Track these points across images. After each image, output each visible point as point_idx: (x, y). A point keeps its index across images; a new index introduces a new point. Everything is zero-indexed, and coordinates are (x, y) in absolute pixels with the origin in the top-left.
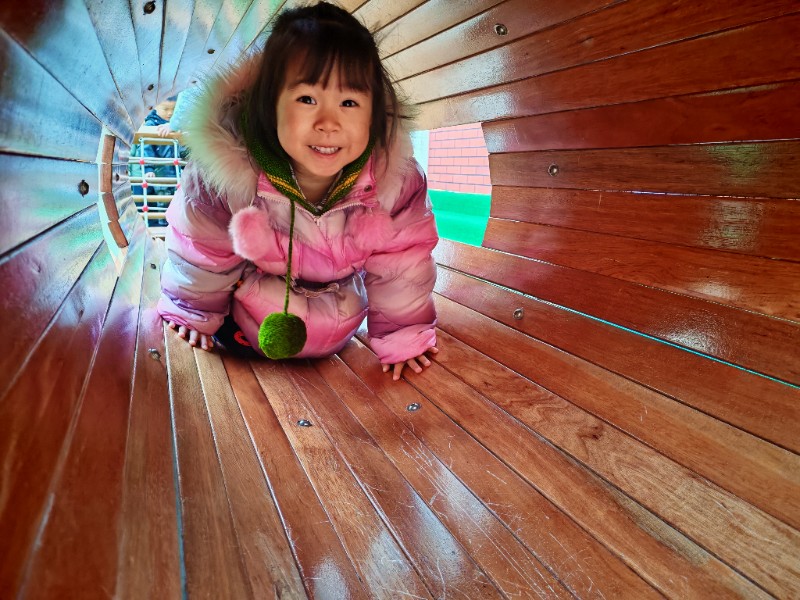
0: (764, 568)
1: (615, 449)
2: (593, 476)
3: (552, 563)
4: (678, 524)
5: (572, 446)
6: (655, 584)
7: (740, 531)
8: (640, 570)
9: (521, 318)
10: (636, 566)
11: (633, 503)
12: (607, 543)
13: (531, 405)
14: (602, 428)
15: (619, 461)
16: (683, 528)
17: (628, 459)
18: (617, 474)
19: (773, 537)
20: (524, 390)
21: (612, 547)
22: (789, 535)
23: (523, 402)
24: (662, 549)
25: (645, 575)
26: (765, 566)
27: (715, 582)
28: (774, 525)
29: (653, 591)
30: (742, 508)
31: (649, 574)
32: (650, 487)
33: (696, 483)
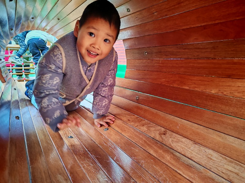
0: (220, 170)
1: (171, 137)
2: (165, 146)
3: (155, 175)
4: (192, 159)
5: (158, 137)
6: (188, 178)
7: (211, 159)
8: (182, 174)
9: (138, 99)
10: (181, 173)
11: (178, 153)
12: (171, 167)
13: (143, 126)
14: (166, 131)
15: (172, 141)
16: (194, 160)
17: (175, 140)
18: (172, 145)
19: (221, 160)
20: (141, 121)
21: (173, 168)
22: (226, 159)
23: (141, 125)
24: (189, 167)
25: (184, 176)
26: (220, 169)
27: (205, 175)
28: (221, 156)
29: (187, 180)
30: (210, 152)
31: (185, 175)
32: (183, 148)
33: (196, 146)
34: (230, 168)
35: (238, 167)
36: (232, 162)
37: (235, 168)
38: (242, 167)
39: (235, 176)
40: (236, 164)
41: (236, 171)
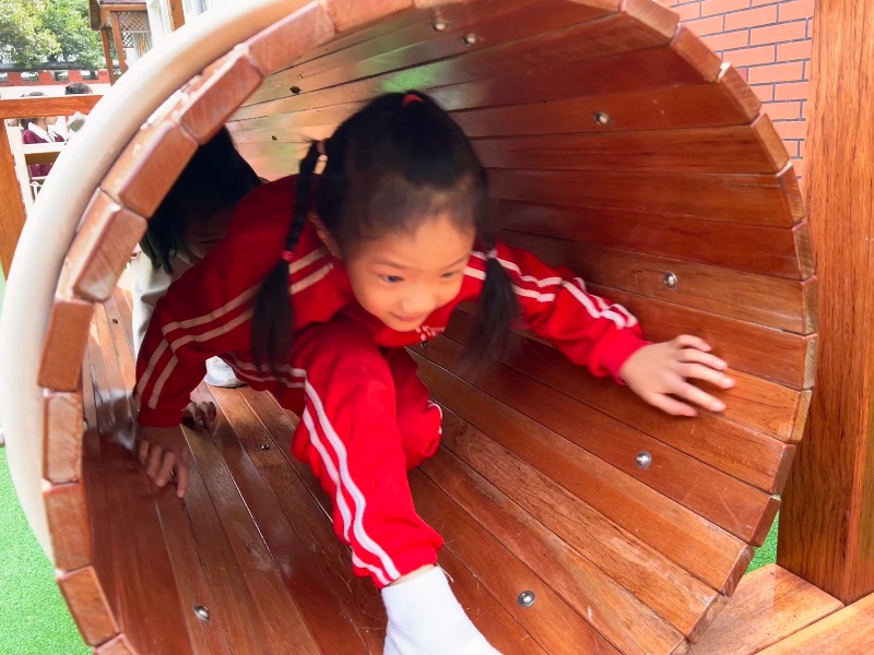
0: (530, 501)
1: (471, 441)
2: (457, 460)
4: (496, 483)
5: (449, 441)
6: (476, 519)
7: (523, 482)
8: (470, 513)
10: (469, 511)
11: (476, 474)
14: (467, 427)
15: (472, 447)
16: (498, 485)
17: (477, 446)
19: (537, 483)
22: (544, 480)
24: (485, 500)
25: (473, 516)
26: (530, 498)
27: (506, 512)
28: (540, 476)
30: (526, 468)
31: (475, 514)
32: (486, 463)
33: (509, 457)
34: (546, 497)
35: (556, 495)
36: (551, 486)
37: (552, 497)
38: (562, 493)
39: (549, 510)
40: (557, 490)
41: (553, 502)
